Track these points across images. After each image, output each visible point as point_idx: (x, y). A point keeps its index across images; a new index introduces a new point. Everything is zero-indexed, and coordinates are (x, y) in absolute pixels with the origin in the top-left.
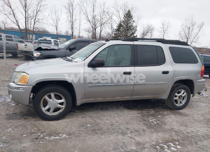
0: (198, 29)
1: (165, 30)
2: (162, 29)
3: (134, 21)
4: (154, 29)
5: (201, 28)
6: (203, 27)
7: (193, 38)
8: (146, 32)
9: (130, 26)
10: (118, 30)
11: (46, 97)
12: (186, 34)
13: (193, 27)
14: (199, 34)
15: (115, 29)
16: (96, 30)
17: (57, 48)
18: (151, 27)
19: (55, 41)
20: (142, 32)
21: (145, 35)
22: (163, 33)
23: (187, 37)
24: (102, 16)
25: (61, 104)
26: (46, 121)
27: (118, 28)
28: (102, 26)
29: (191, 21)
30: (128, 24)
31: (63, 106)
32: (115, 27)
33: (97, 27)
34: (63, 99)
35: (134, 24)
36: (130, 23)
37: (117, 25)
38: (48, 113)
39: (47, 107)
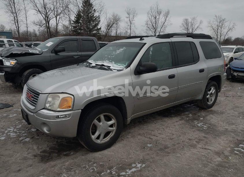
0: (164, 17)
1: (131, 20)
2: (128, 19)
3: (94, 10)
4: (121, 19)
5: (167, 17)
6: (169, 16)
7: (160, 28)
8: (112, 23)
9: (91, 17)
10: (77, 22)
11: (96, 121)
12: (153, 24)
13: (159, 16)
14: (166, 23)
15: (73, 21)
16: (50, 23)
17: (38, 52)
18: (117, 17)
19: (9, 41)
20: (106, 23)
21: (111, 27)
22: (129, 24)
23: (154, 27)
24: (55, 4)
25: (111, 126)
26: (97, 152)
27: (76, 19)
28: (58, 17)
29: (156, 9)
30: (88, 14)
31: (114, 128)
32: (73, 18)
33: (50, 19)
34: (113, 120)
35: (96, 14)
36: (91, 12)
37: (75, 16)
38: (98, 141)
39: (97, 134)
